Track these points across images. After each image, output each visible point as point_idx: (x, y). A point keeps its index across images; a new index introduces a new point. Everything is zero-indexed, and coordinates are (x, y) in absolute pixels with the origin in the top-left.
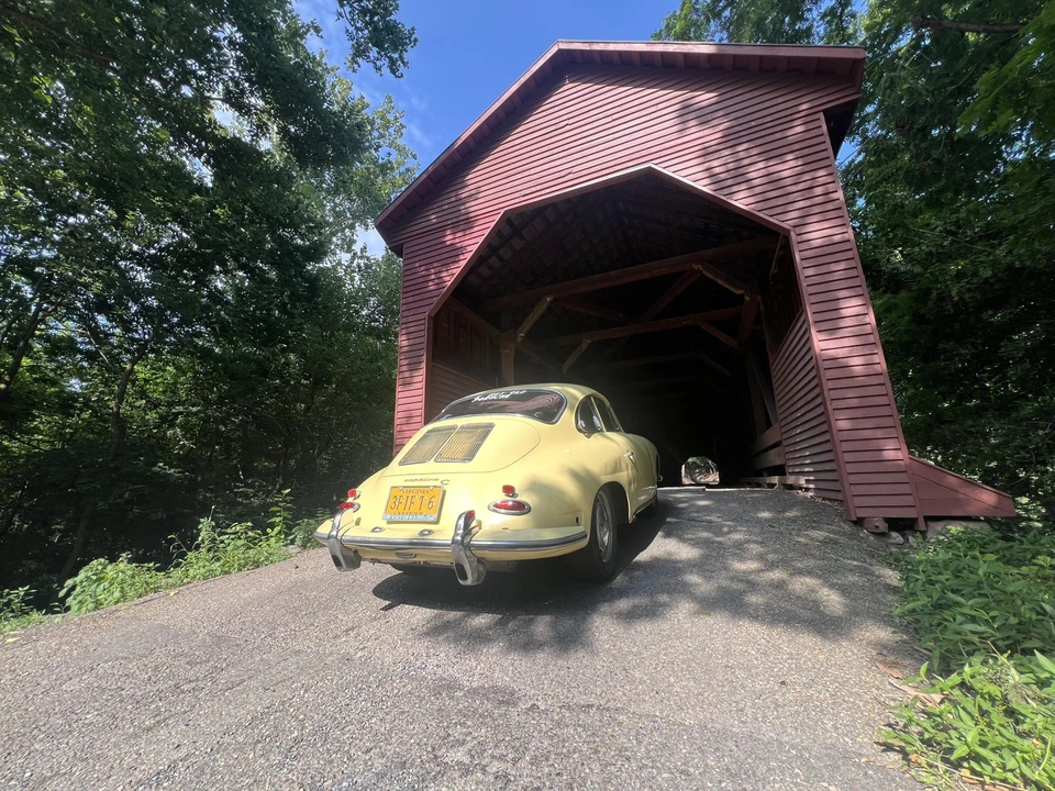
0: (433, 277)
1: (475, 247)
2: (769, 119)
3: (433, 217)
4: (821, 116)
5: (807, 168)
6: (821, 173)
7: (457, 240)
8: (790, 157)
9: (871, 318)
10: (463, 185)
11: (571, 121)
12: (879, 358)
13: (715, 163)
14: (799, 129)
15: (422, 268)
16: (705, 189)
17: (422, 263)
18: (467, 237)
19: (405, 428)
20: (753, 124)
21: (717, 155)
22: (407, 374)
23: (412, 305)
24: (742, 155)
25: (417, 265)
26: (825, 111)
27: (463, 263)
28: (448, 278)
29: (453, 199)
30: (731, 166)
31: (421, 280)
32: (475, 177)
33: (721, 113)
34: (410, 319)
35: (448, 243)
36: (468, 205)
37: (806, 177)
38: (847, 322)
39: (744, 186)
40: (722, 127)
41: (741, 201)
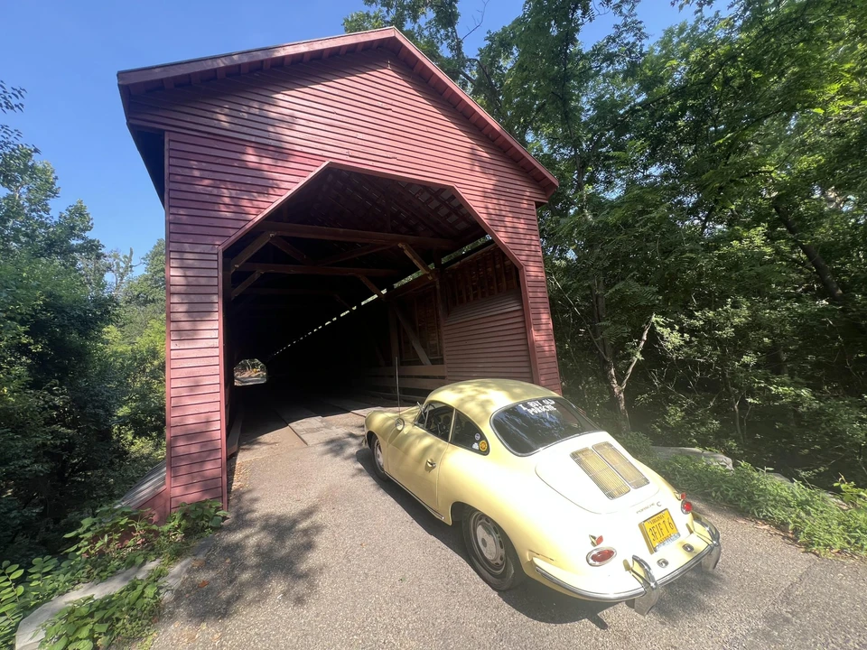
0: (227, 200)
1: (295, 188)
2: (513, 191)
3: (223, 118)
4: (534, 203)
5: (529, 232)
6: (534, 238)
7: (265, 167)
8: (522, 221)
9: (551, 326)
10: (270, 101)
11: (394, 108)
12: (554, 348)
13: (490, 206)
14: (526, 206)
15: (206, 182)
16: (485, 221)
17: (206, 174)
18: (279, 170)
19: (187, 401)
20: (508, 190)
21: (489, 200)
22: (186, 326)
23: (190, 229)
24: (503, 208)
25: (197, 173)
26: (536, 202)
27: (277, 201)
28: (253, 211)
29: (257, 111)
30: (498, 212)
31: (207, 198)
32: (288, 102)
33: (492, 172)
34: (187, 247)
35: (251, 165)
36: (279, 130)
37: (528, 237)
38: (544, 327)
39: (503, 229)
40: (492, 182)
41: (502, 237)
